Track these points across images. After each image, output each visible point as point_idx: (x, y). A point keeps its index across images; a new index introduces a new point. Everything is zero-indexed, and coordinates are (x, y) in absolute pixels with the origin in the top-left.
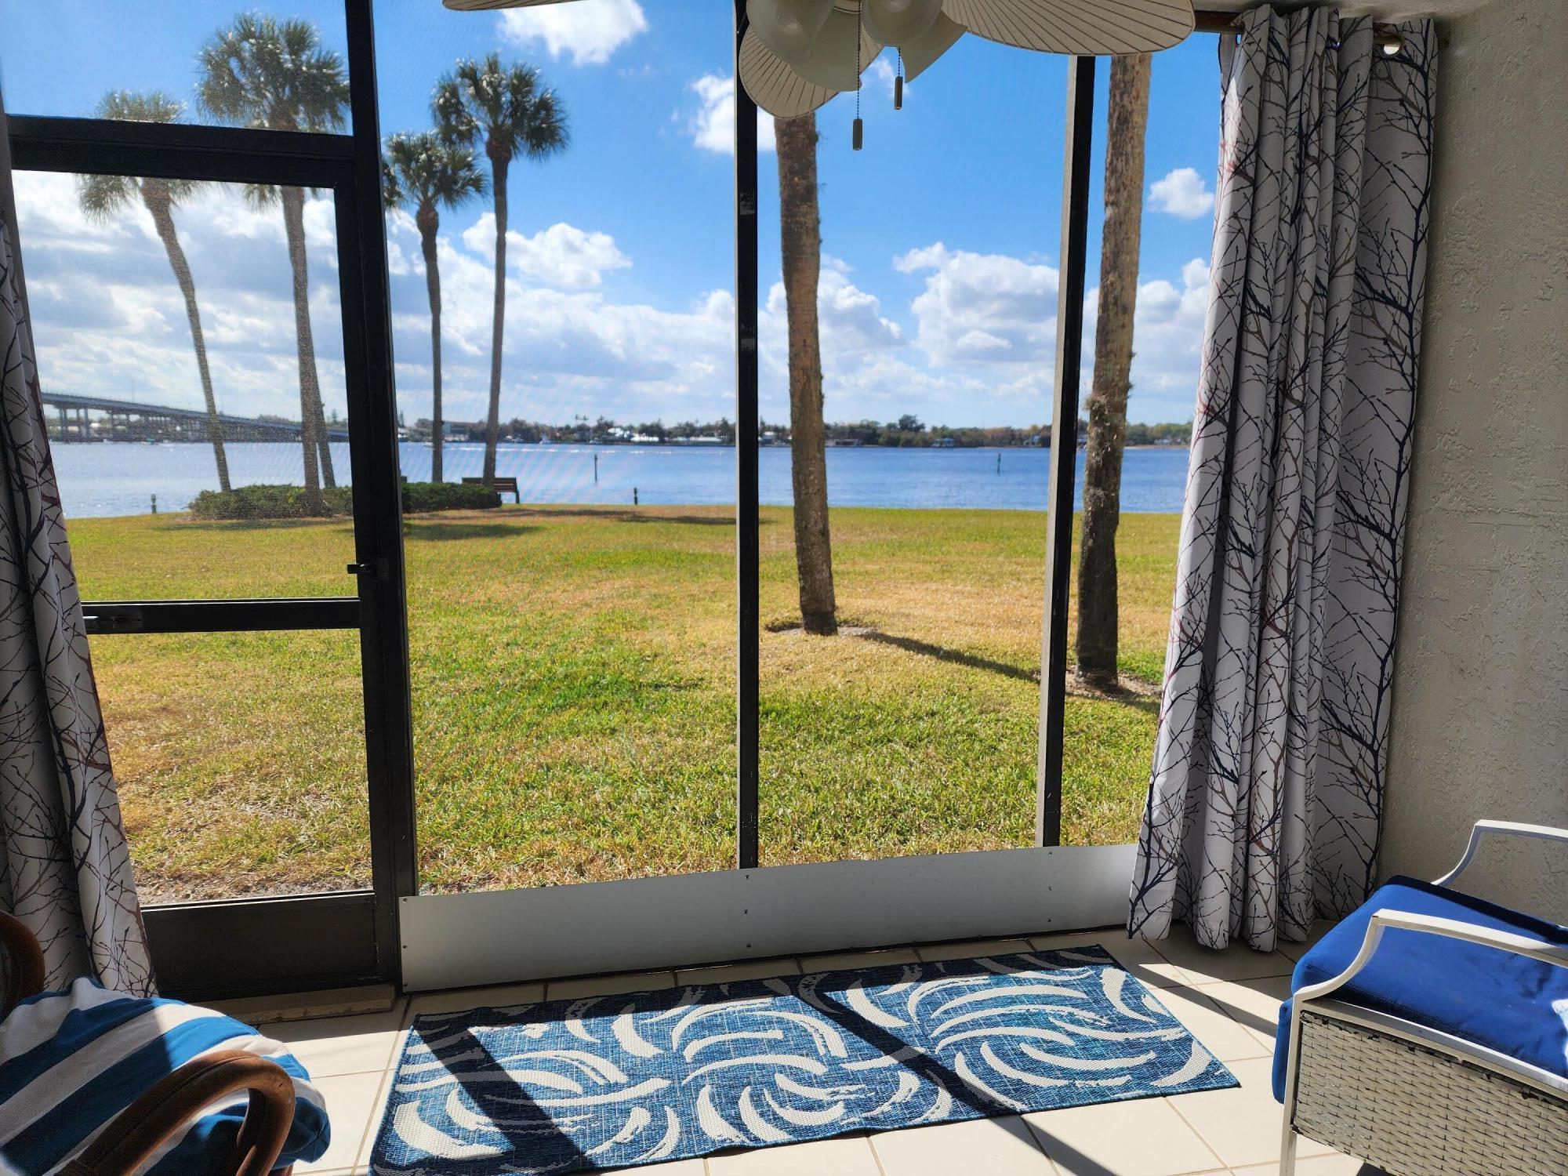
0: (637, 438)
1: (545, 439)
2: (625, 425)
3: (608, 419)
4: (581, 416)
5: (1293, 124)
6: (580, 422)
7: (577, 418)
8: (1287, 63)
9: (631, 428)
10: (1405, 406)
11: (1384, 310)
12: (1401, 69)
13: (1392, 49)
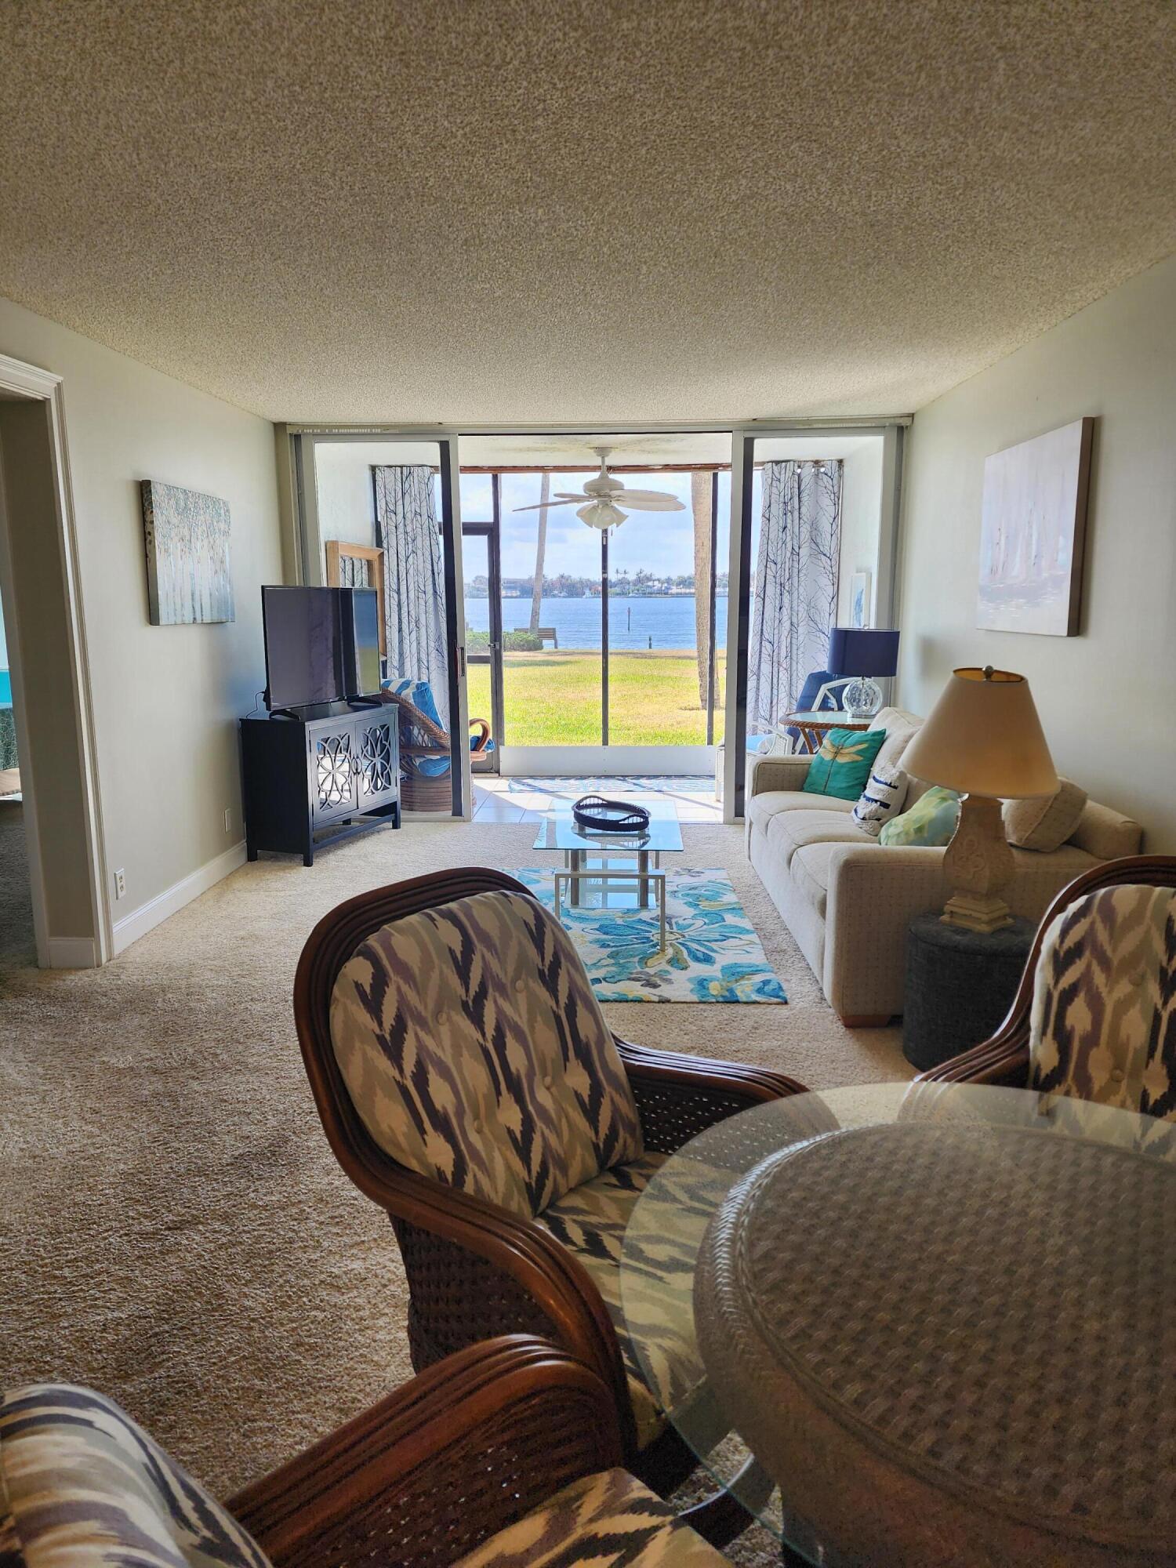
0: (674, 590)
1: (588, 593)
2: (663, 577)
3: (647, 572)
4: (621, 570)
5: (782, 499)
6: (620, 576)
7: (617, 572)
8: (779, 480)
9: (669, 581)
10: (830, 590)
11: (823, 557)
12: (825, 477)
13: (822, 470)
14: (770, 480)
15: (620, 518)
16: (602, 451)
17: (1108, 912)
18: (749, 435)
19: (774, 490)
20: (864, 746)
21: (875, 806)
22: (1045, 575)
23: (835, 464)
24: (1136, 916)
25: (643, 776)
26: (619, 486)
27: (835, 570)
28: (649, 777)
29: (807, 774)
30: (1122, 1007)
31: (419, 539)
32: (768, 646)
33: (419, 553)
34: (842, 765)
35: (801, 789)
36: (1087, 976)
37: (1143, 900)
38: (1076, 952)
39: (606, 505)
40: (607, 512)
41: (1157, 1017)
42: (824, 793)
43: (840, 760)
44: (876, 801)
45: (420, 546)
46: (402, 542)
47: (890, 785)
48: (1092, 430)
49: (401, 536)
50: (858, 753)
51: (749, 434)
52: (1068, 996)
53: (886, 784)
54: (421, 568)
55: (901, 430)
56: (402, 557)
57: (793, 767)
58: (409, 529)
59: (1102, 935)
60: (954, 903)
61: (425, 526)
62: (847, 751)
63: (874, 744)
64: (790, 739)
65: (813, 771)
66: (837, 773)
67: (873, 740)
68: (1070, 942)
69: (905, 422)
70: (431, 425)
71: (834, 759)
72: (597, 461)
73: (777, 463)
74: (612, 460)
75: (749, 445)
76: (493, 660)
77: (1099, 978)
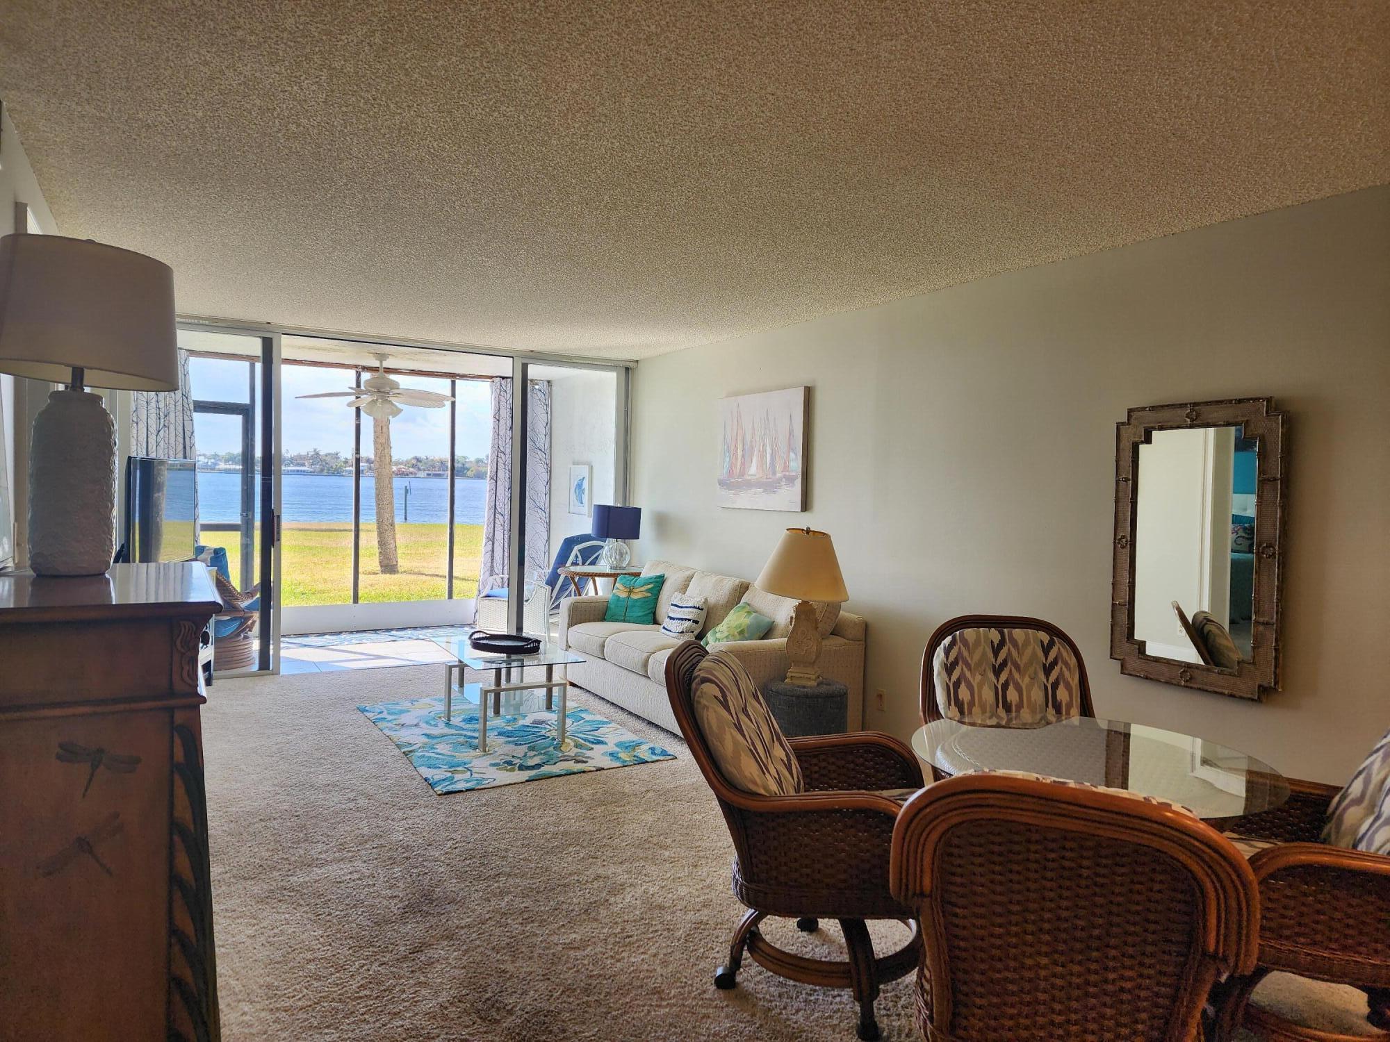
10: (545, 477)
11: (539, 452)
12: (539, 393)
13: (537, 387)
14: (498, 391)
15: (398, 412)
16: (382, 357)
17: (965, 642)
18: (525, 361)
19: (502, 398)
20: (650, 586)
21: (688, 624)
22: (779, 475)
23: (546, 383)
24: (977, 642)
25: (392, 629)
26: (395, 385)
27: (548, 461)
28: (398, 629)
29: (607, 608)
30: (981, 686)
31: (172, 415)
32: (501, 517)
33: (172, 428)
34: (636, 600)
35: (603, 619)
36: (962, 674)
37: (978, 635)
38: (955, 663)
39: (386, 401)
40: (387, 406)
41: (996, 688)
42: (624, 621)
43: (634, 597)
44: (689, 620)
45: (172, 421)
46: (153, 417)
47: (698, 608)
48: (809, 393)
49: (153, 411)
50: (647, 591)
51: (526, 359)
52: (957, 685)
53: (694, 607)
54: (172, 441)
55: (627, 369)
56: (153, 429)
57: (593, 604)
58: (162, 405)
59: (965, 653)
60: (793, 671)
61: (180, 403)
62: (638, 590)
63: (658, 584)
64: (549, 588)
65: (612, 606)
66: (633, 606)
67: (657, 582)
68: (951, 659)
69: (632, 365)
70: (261, 323)
71: (628, 597)
72: (376, 364)
73: (503, 378)
74: (386, 364)
75: (525, 368)
76: (244, 528)
77: (968, 674)
